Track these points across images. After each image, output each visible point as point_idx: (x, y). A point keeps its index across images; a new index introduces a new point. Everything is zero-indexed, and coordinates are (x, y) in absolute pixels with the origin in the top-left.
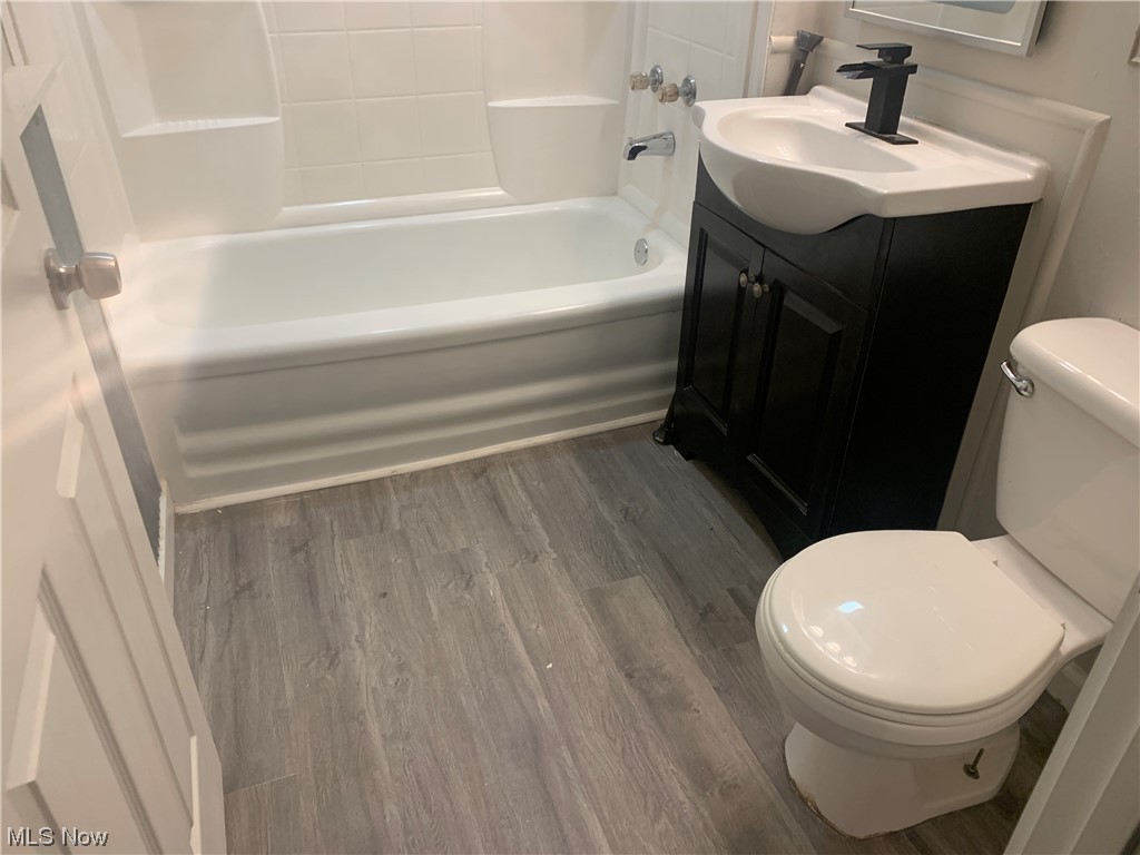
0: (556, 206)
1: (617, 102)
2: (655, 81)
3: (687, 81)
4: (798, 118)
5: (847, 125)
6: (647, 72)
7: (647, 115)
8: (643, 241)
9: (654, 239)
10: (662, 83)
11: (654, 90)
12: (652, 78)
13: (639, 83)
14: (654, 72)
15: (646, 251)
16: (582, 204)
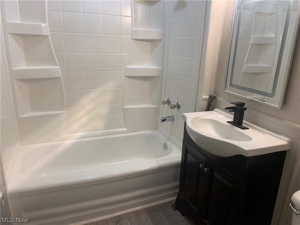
0: (141, 133)
1: (157, 106)
2: (168, 102)
3: (177, 103)
4: (213, 119)
5: (227, 122)
6: (166, 100)
7: (166, 111)
8: (165, 144)
9: (169, 143)
10: (170, 103)
11: (168, 104)
12: (167, 102)
13: (164, 103)
14: (168, 100)
15: (167, 147)
16: (148, 132)
